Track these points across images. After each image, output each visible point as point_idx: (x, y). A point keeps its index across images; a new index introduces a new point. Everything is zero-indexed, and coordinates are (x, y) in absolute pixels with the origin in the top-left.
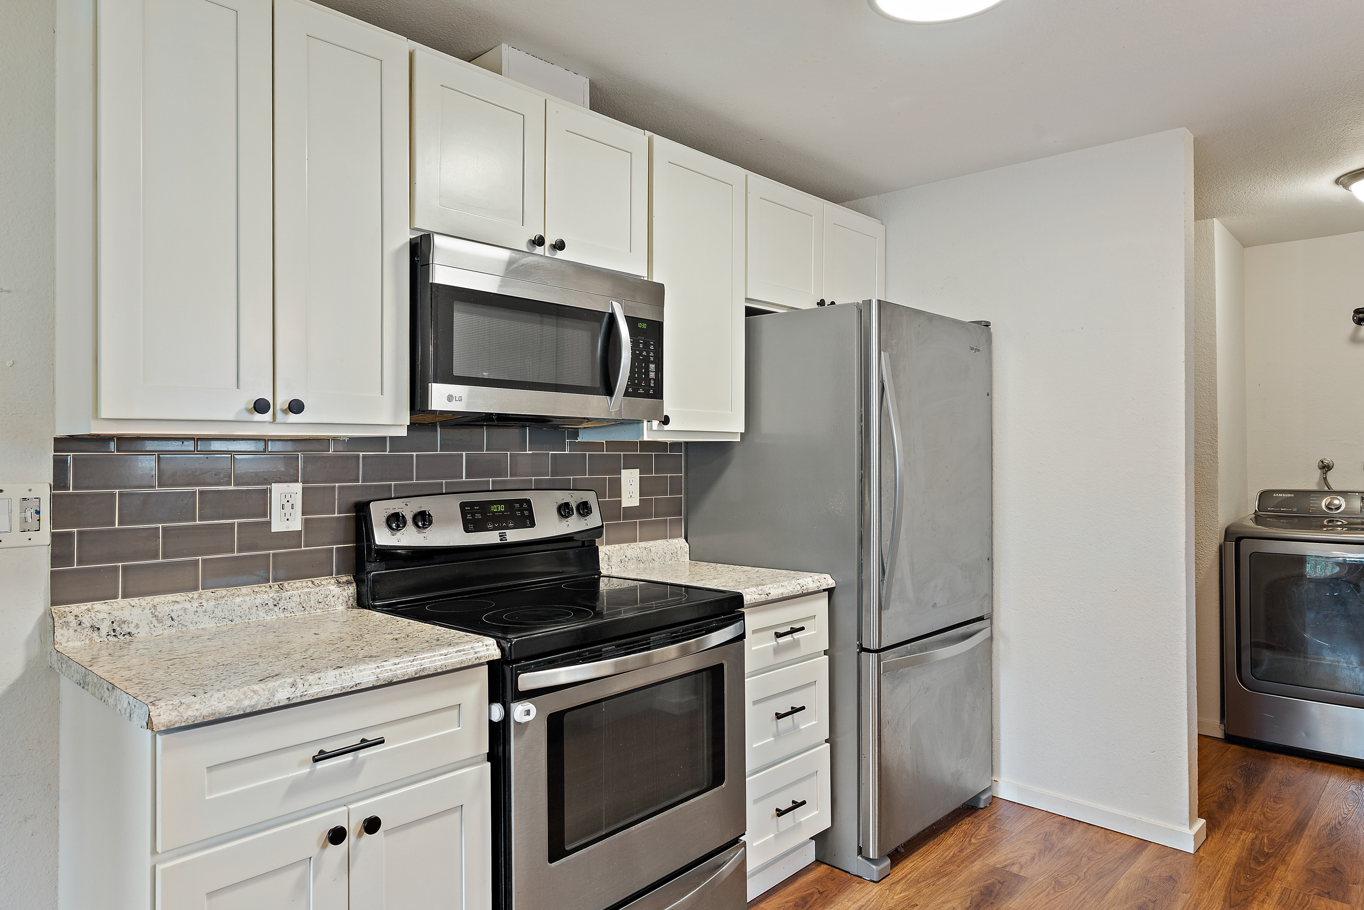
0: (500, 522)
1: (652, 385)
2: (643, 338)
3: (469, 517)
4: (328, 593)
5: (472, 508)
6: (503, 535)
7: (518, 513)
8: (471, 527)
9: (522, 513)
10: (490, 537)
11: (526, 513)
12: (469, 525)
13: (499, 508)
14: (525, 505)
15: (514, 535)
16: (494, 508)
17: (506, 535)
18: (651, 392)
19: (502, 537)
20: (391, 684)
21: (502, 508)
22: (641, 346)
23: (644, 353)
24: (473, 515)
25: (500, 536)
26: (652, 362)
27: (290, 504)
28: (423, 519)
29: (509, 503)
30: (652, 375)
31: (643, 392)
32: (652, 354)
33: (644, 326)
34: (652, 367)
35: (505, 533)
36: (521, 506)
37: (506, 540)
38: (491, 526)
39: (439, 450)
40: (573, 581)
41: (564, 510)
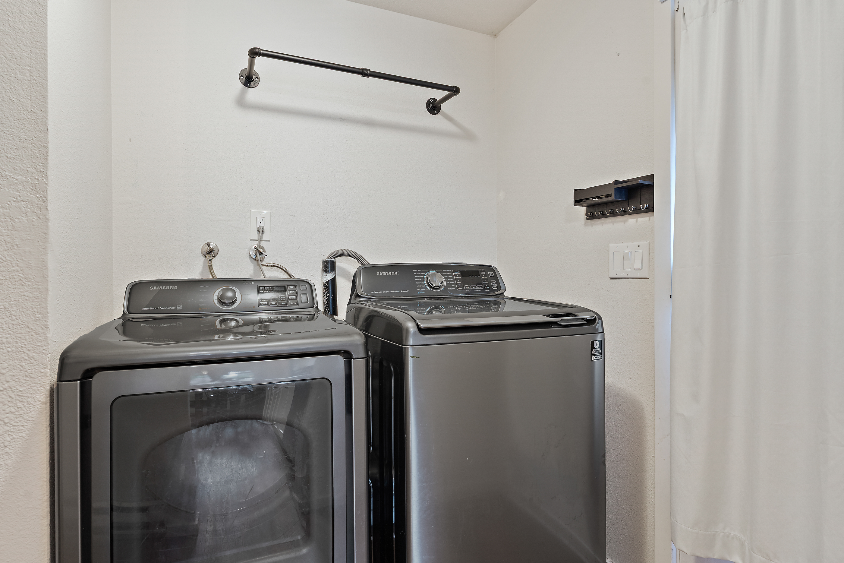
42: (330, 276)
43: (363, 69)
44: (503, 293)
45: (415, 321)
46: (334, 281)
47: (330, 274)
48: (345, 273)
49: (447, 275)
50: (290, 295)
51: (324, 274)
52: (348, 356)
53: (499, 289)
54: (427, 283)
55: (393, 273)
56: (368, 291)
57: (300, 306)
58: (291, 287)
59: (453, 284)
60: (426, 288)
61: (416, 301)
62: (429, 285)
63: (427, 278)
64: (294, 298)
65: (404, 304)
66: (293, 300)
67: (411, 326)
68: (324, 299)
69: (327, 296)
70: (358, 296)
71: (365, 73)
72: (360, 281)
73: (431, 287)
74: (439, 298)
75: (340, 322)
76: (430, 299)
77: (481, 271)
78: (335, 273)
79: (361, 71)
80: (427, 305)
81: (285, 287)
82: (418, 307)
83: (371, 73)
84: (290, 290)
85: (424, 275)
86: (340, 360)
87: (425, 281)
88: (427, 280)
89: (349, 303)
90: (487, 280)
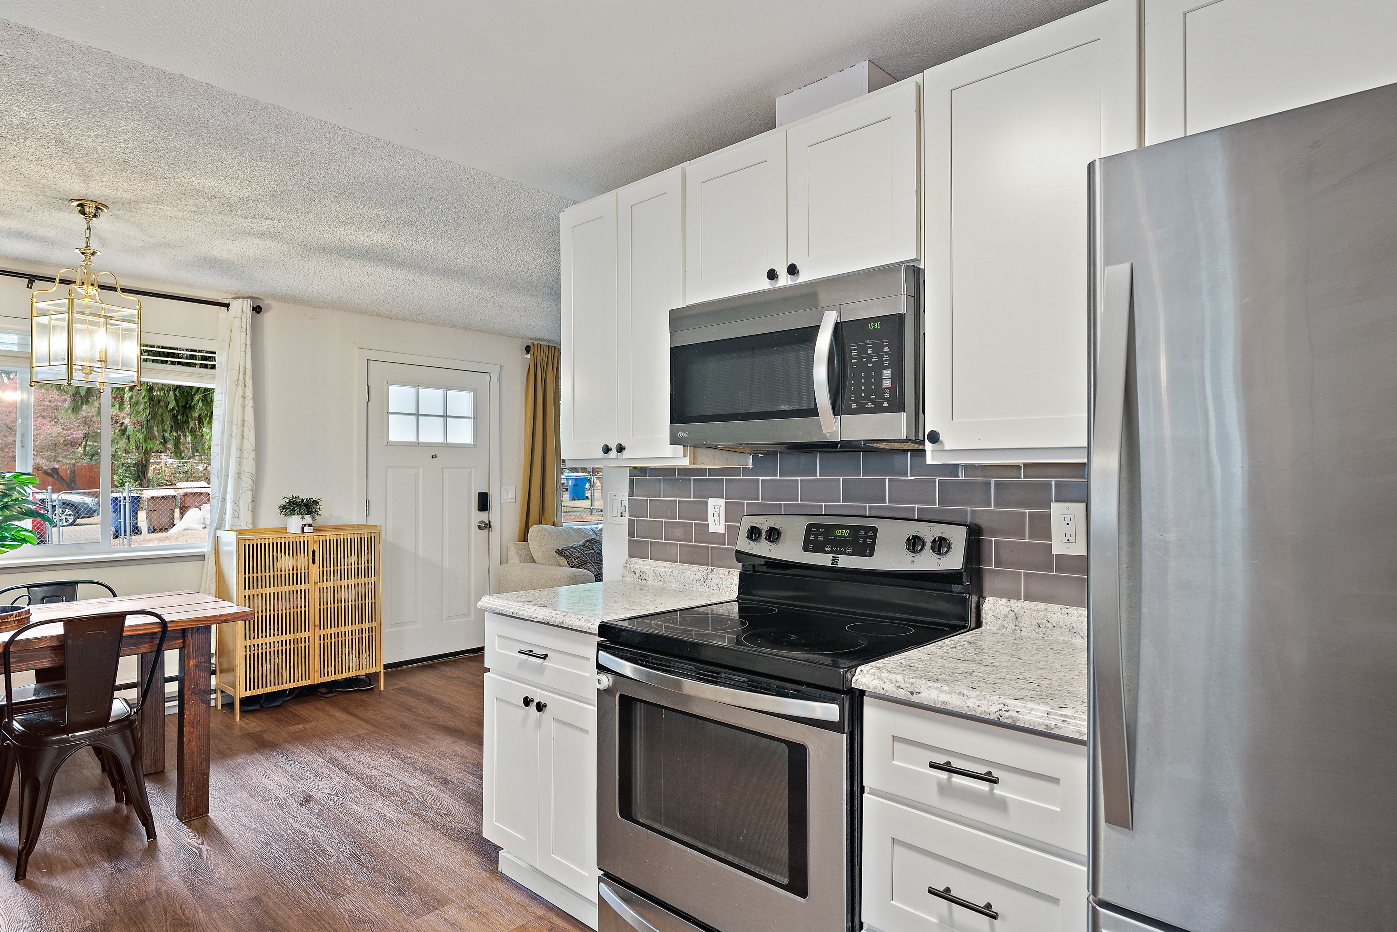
0: (839, 546)
1: (886, 396)
2: (872, 341)
3: (812, 537)
4: (733, 581)
5: (818, 530)
6: (836, 559)
7: (860, 541)
8: (811, 546)
9: (865, 541)
10: (824, 559)
11: (869, 541)
12: (810, 545)
13: (844, 533)
14: (871, 533)
15: (847, 561)
16: (838, 533)
17: (838, 560)
18: (885, 404)
19: (835, 560)
20: (548, 624)
21: (846, 533)
22: (870, 351)
23: (875, 359)
24: (816, 537)
25: (832, 560)
26: (886, 368)
27: (717, 513)
28: (774, 535)
29: (854, 529)
30: (887, 384)
31: (873, 406)
32: (886, 358)
33: (877, 326)
34: (887, 373)
35: (839, 557)
36: (866, 533)
37: (837, 564)
38: (829, 549)
39: (818, 475)
40: (882, 622)
41: (914, 544)
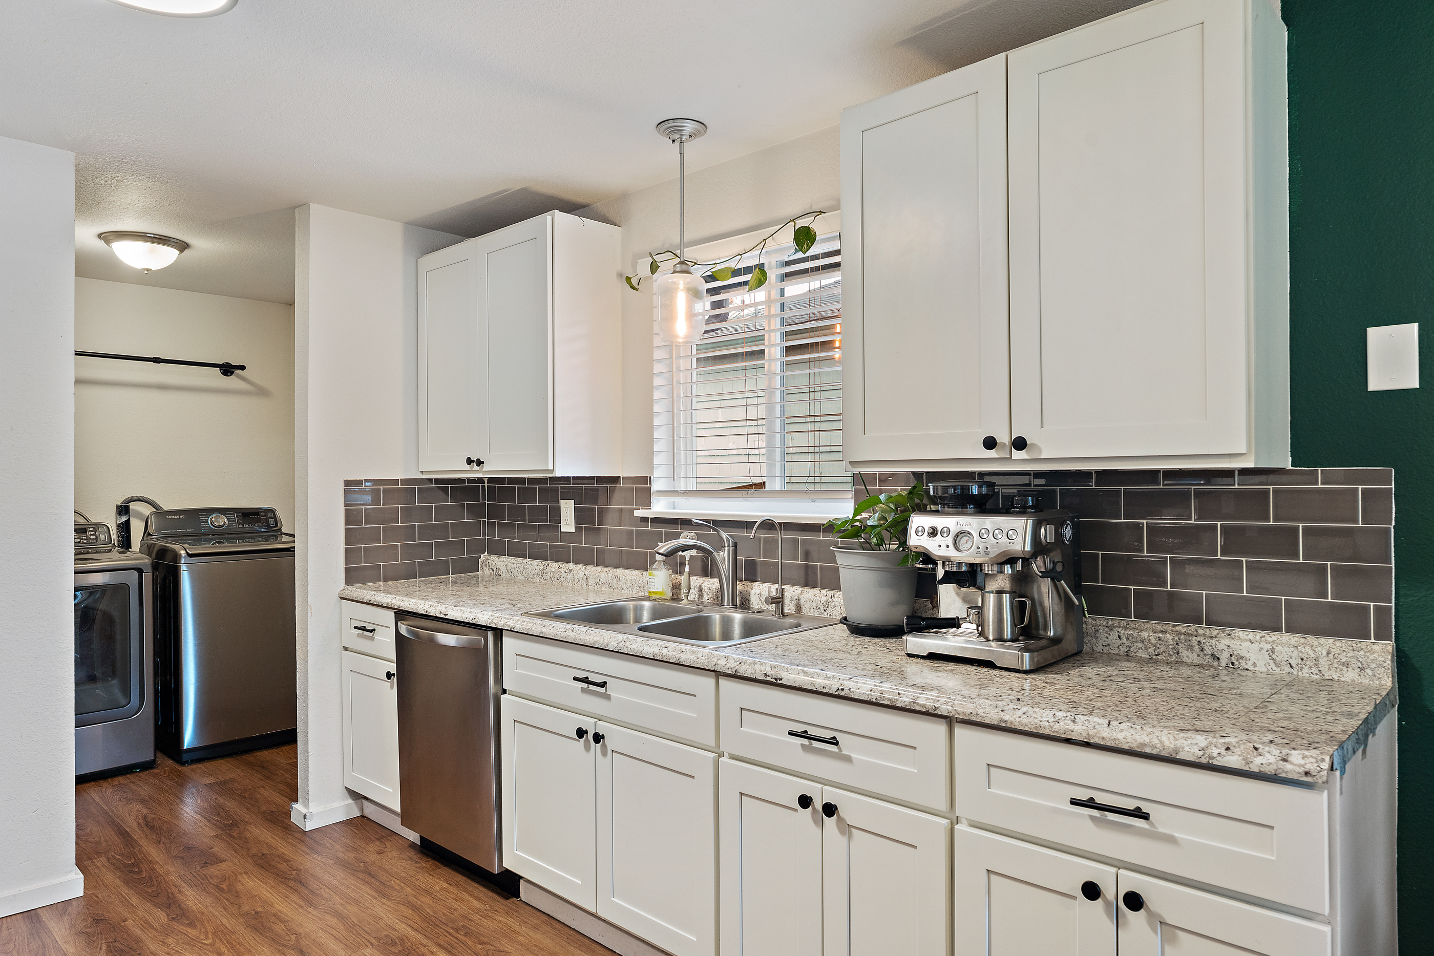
42: (124, 519)
43: (154, 357)
44: (281, 529)
45: (186, 550)
46: (127, 523)
47: (124, 517)
48: (139, 515)
49: (229, 516)
50: (91, 535)
51: (118, 516)
52: (140, 571)
53: (277, 525)
54: (211, 523)
55: (181, 517)
56: (158, 530)
57: (99, 543)
58: (91, 529)
59: (234, 523)
60: (210, 527)
61: (201, 537)
62: (212, 525)
63: (211, 519)
64: (94, 537)
65: (182, 540)
66: (93, 539)
67: (183, 552)
68: (119, 537)
69: (121, 535)
70: (149, 534)
71: (156, 360)
72: (151, 521)
73: (214, 526)
74: (222, 535)
75: (135, 553)
76: (213, 535)
77: (261, 512)
78: (129, 515)
79: (153, 360)
80: (211, 540)
81: (86, 529)
82: (203, 541)
83: (162, 361)
84: (90, 531)
85: (208, 517)
86: (135, 574)
87: (209, 522)
88: (211, 521)
89: (143, 539)
90: (265, 519)
